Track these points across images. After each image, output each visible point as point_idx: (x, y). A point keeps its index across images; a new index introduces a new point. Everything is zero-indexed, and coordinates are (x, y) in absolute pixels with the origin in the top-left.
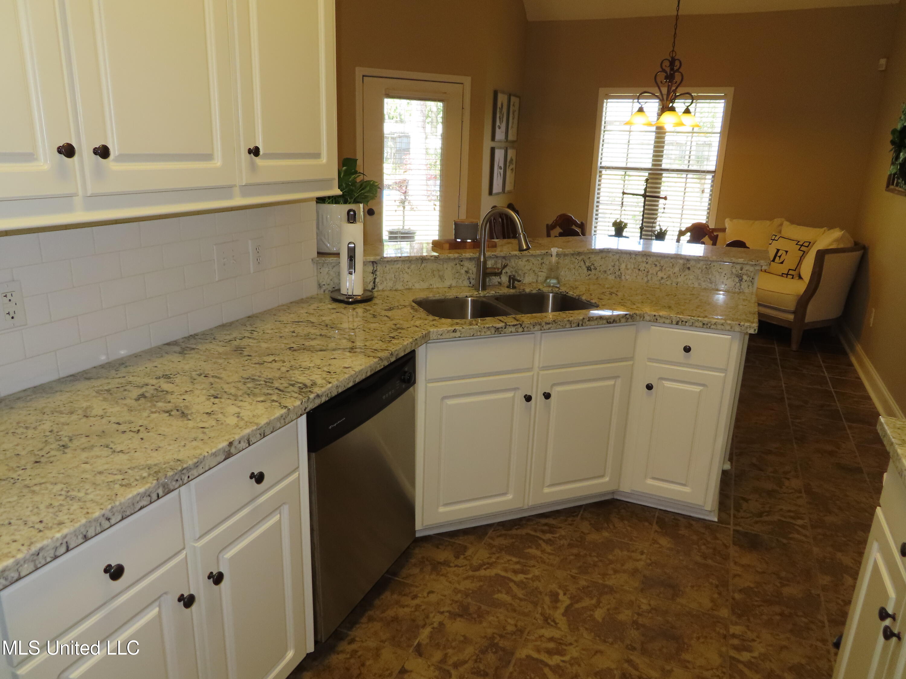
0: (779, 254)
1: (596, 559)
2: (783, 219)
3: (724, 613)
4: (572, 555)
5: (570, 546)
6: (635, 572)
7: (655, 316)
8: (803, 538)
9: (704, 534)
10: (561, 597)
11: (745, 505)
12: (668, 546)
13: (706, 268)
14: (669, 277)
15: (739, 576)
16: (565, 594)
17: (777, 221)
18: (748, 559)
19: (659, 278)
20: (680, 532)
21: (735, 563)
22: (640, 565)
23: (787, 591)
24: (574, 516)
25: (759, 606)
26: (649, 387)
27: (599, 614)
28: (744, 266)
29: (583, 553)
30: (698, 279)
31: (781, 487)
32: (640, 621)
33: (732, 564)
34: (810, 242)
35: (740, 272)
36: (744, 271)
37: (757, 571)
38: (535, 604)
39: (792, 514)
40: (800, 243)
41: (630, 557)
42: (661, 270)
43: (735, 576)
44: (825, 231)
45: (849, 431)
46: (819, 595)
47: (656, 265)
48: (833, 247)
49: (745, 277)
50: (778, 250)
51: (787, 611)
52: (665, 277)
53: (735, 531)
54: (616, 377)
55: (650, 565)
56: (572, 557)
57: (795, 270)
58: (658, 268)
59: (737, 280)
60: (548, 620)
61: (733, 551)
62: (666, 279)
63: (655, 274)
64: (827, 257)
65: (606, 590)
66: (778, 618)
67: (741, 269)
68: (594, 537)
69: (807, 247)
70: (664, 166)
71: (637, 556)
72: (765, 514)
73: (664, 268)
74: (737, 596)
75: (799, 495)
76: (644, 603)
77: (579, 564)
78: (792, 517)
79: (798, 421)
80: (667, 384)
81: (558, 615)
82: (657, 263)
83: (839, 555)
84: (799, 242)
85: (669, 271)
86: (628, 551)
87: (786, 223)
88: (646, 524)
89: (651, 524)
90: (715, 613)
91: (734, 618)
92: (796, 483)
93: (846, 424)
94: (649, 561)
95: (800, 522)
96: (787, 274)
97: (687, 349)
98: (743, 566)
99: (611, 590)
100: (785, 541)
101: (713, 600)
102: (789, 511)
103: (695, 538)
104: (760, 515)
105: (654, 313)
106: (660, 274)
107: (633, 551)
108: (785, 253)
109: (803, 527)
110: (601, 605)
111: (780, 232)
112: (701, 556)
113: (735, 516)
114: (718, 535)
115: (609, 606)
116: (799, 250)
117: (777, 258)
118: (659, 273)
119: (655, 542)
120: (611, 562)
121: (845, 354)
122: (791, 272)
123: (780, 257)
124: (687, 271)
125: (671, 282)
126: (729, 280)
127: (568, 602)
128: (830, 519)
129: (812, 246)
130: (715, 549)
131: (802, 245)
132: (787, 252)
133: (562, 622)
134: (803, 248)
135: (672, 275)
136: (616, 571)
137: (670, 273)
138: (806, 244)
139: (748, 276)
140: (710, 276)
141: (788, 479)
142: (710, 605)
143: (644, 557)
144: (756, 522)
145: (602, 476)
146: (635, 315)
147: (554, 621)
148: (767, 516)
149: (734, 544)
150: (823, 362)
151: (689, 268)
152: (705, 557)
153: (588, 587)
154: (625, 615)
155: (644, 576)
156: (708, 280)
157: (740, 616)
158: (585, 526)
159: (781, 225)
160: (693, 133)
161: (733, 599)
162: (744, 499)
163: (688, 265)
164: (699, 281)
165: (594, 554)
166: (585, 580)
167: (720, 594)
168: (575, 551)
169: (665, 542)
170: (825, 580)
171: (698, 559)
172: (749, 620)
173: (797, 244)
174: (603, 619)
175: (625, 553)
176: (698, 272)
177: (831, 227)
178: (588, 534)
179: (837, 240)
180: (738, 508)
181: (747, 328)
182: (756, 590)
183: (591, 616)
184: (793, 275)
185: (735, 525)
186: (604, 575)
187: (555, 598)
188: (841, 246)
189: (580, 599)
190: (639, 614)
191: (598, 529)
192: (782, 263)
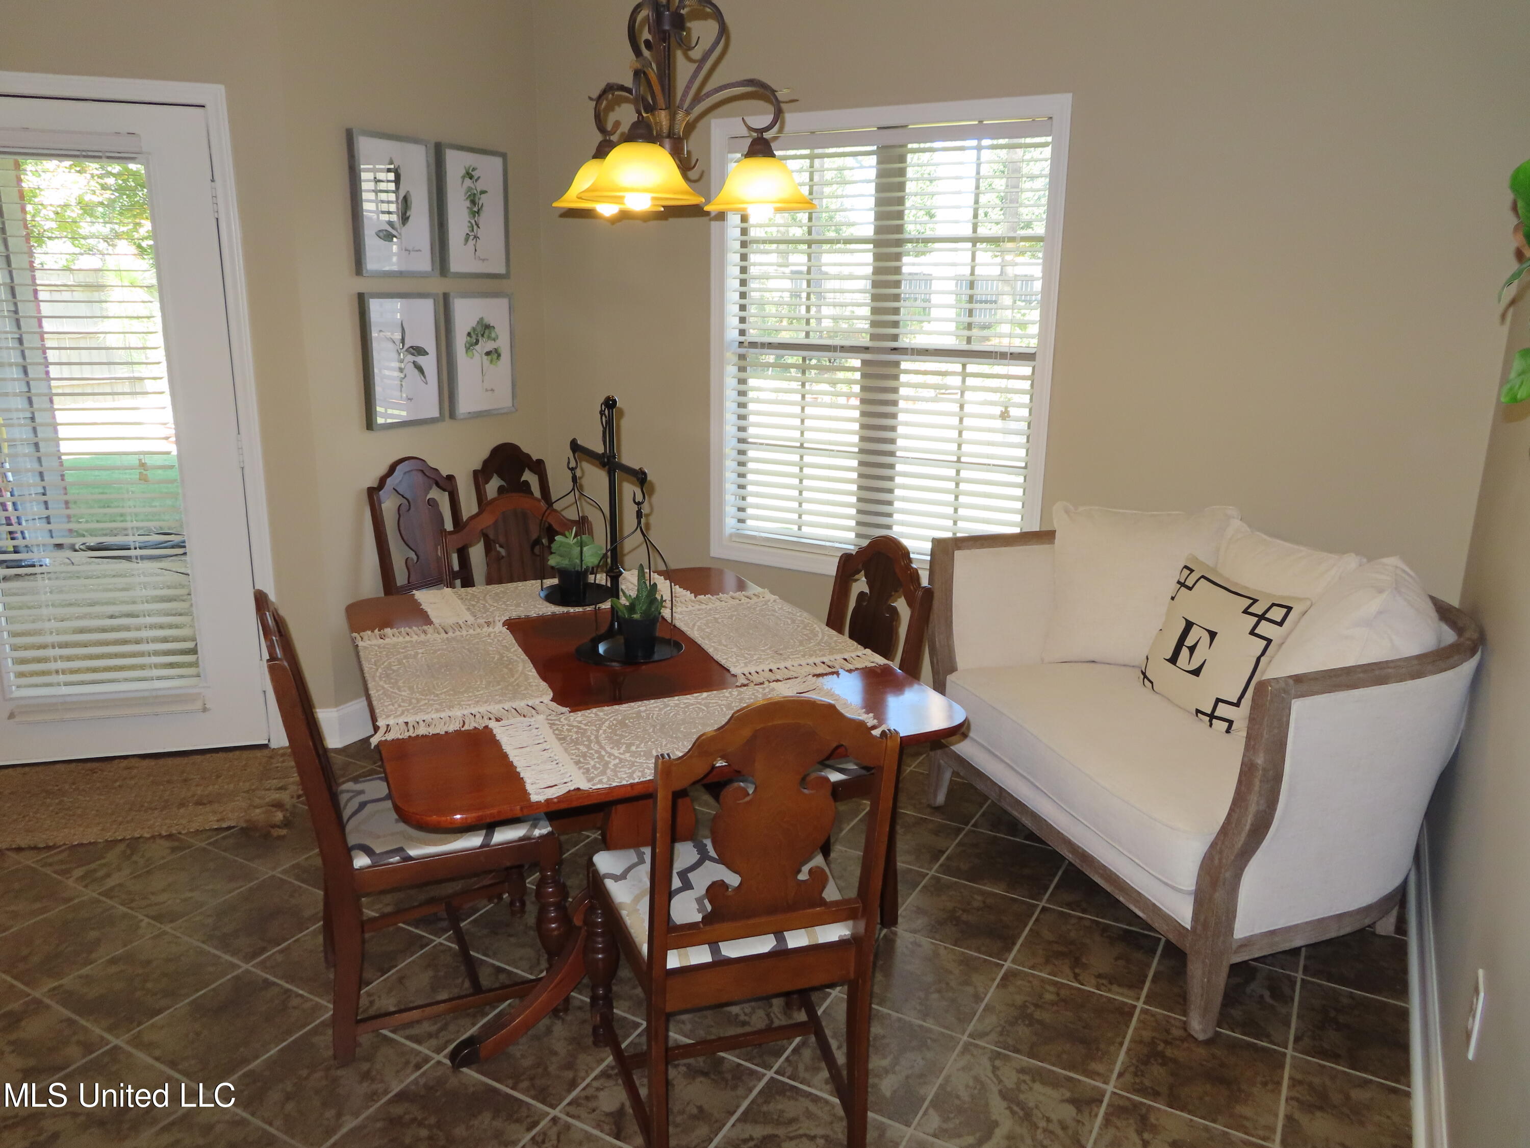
0: (1189, 642)
34: (1290, 609)
40: (1258, 609)
50: (1189, 625)
57: (1237, 705)
69: (1280, 624)
70: (906, 341)
84: (1255, 601)
96: (1212, 716)
108: (1206, 637)
116: (1252, 633)
117: (1185, 652)
122: (1222, 710)
123: (1192, 649)
129: (1297, 623)
131: (1262, 617)
132: (1213, 635)
134: (1265, 628)
138: (1277, 614)
160: (975, 240)
173: (1246, 612)
184: (1231, 723)
192: (1196, 672)
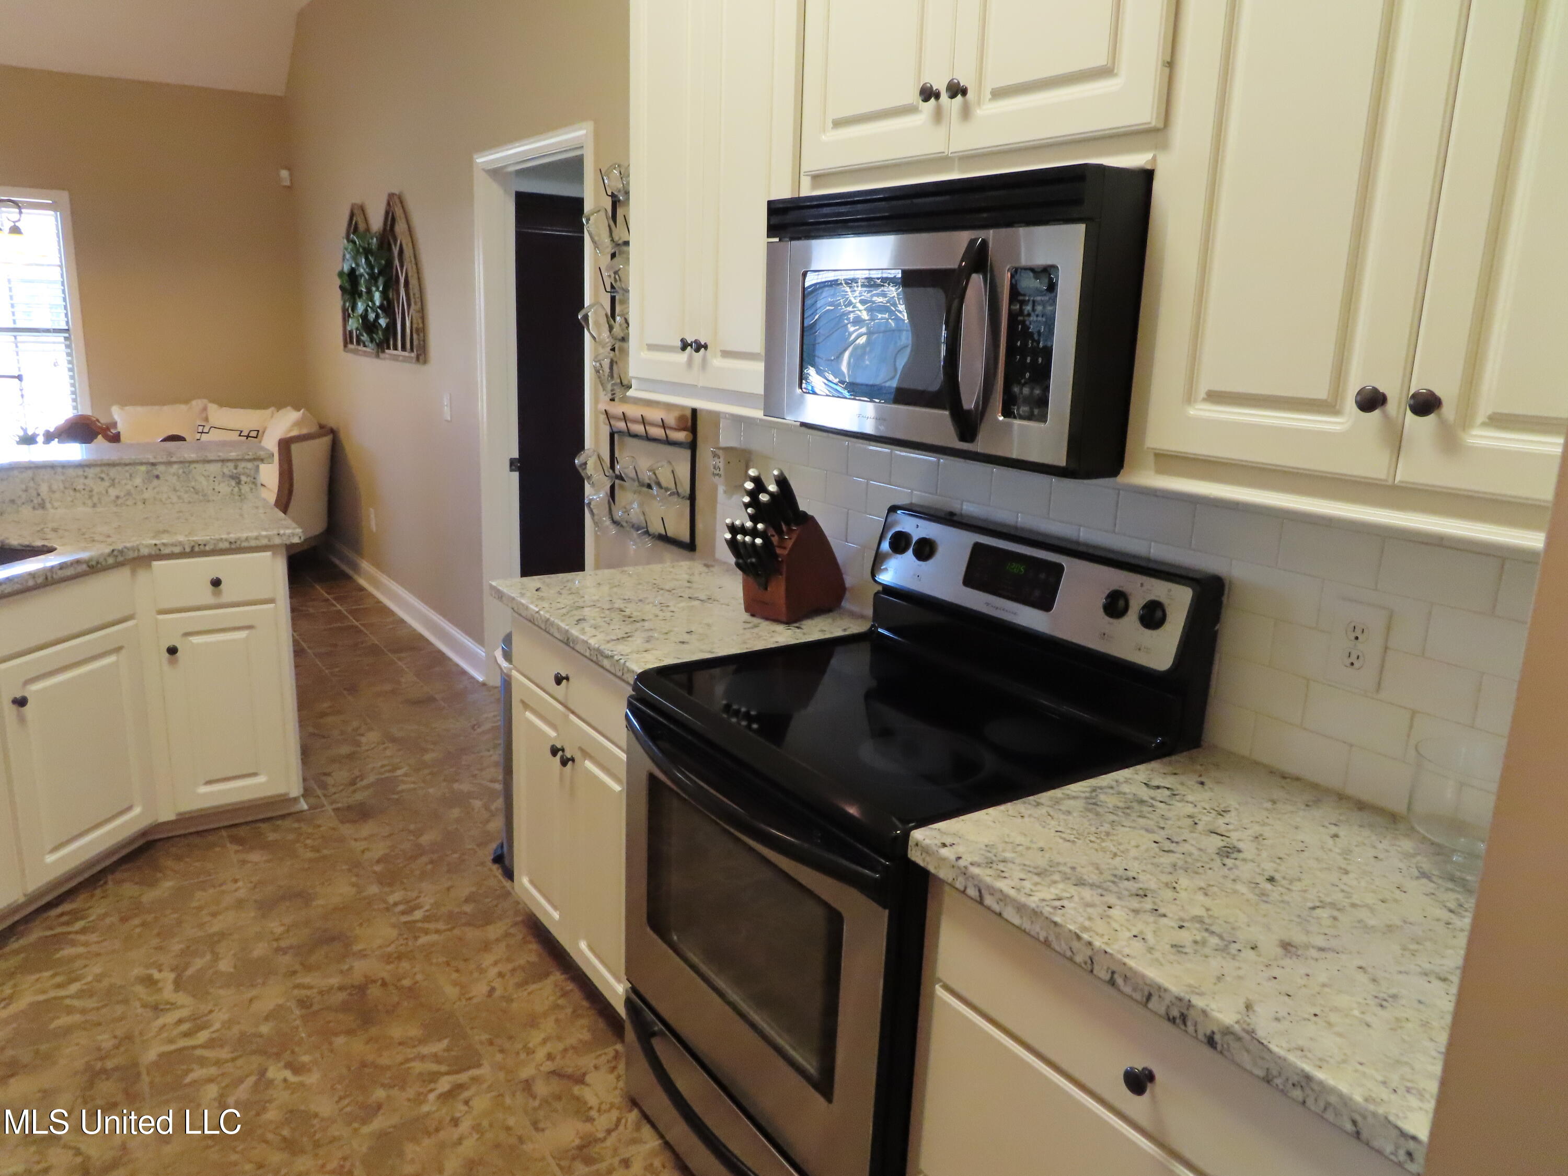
1: (175, 916)
2: (205, 401)
3: (374, 889)
4: (137, 926)
5: (124, 920)
6: (240, 904)
7: (155, 545)
8: (412, 786)
9: (300, 828)
10: (156, 975)
11: (330, 781)
12: (265, 858)
13: (184, 472)
14: (129, 494)
15: (368, 849)
16: (160, 971)
17: (197, 404)
18: (367, 829)
19: (113, 498)
20: (270, 839)
21: (356, 840)
22: (242, 894)
23: (425, 839)
24: (101, 886)
25: (405, 866)
26: (172, 651)
27: (225, 966)
28: (239, 463)
29: (149, 918)
30: (175, 490)
31: (359, 746)
32: (283, 944)
33: (353, 843)
34: (258, 431)
35: (235, 471)
36: (240, 469)
37: (384, 837)
38: (126, 1002)
39: (387, 768)
40: (244, 433)
41: (223, 892)
42: (113, 485)
43: (363, 852)
44: (273, 413)
45: (400, 663)
46: (456, 829)
47: (102, 479)
48: (295, 433)
49: (244, 478)
51: (435, 857)
52: (122, 494)
53: (336, 810)
54: (118, 650)
55: (255, 887)
56: (138, 930)
58: (107, 484)
59: (233, 483)
60: (157, 1009)
61: (347, 830)
62: (124, 499)
63: (104, 492)
64: (294, 448)
65: (216, 938)
66: (429, 867)
67: (236, 467)
68: (150, 896)
69: (258, 437)
71: (230, 886)
72: (358, 779)
73: (117, 481)
74: (378, 868)
75: (384, 746)
76: (275, 926)
77: (155, 932)
78: (389, 771)
79: (337, 670)
80: (196, 640)
81: (168, 993)
82: (103, 475)
83: (456, 786)
84: (241, 431)
85: (126, 484)
86: (214, 887)
87: (213, 408)
88: (217, 849)
89: (224, 846)
90: (364, 894)
91: (387, 889)
92: (371, 738)
93: (394, 657)
94: (250, 885)
95: (399, 772)
97: (216, 583)
98: (365, 839)
99: (223, 935)
100: (396, 797)
101: (354, 885)
102: (383, 766)
103: (291, 837)
104: (353, 783)
105: (154, 542)
106: (113, 492)
107: (221, 885)
109: (406, 775)
110: (220, 956)
111: (207, 420)
112: (312, 851)
113: (325, 796)
114: (319, 822)
115: (232, 952)
118: (111, 490)
119: (244, 862)
120: (200, 908)
121: (348, 578)
124: (156, 482)
125: (134, 501)
126: (222, 485)
127: (172, 976)
128: (428, 757)
129: (264, 436)
130: (323, 837)
131: (248, 437)
133: (182, 998)
134: (252, 439)
135: (133, 491)
136: (214, 915)
137: (129, 487)
138: (253, 434)
139: (248, 476)
140: (193, 484)
141: (362, 735)
142: (354, 890)
143: (240, 884)
144: (354, 791)
145: (129, 808)
146: (125, 550)
147: (168, 1003)
148: (362, 780)
149: (342, 822)
150: (329, 593)
151: (157, 477)
152: (315, 849)
153: (188, 947)
154: (260, 950)
155: (256, 901)
156: (192, 490)
157: (390, 885)
158: (129, 889)
159: (205, 409)
161: (375, 872)
162: (325, 774)
163: (156, 473)
164: (178, 493)
165: (168, 912)
166: (178, 942)
167: (357, 875)
168: (137, 921)
169: (255, 857)
170: (456, 812)
171: (310, 855)
172: (402, 883)
173: (239, 435)
174: (235, 967)
175: (211, 891)
176: (174, 480)
177: (280, 406)
178: (140, 895)
179: (297, 424)
180: (324, 786)
181: (289, 536)
182: (393, 853)
183: (216, 973)
185: (332, 803)
186: (201, 926)
187: (149, 982)
188: (305, 431)
189: (187, 965)
190: (277, 940)
191: (152, 884)
